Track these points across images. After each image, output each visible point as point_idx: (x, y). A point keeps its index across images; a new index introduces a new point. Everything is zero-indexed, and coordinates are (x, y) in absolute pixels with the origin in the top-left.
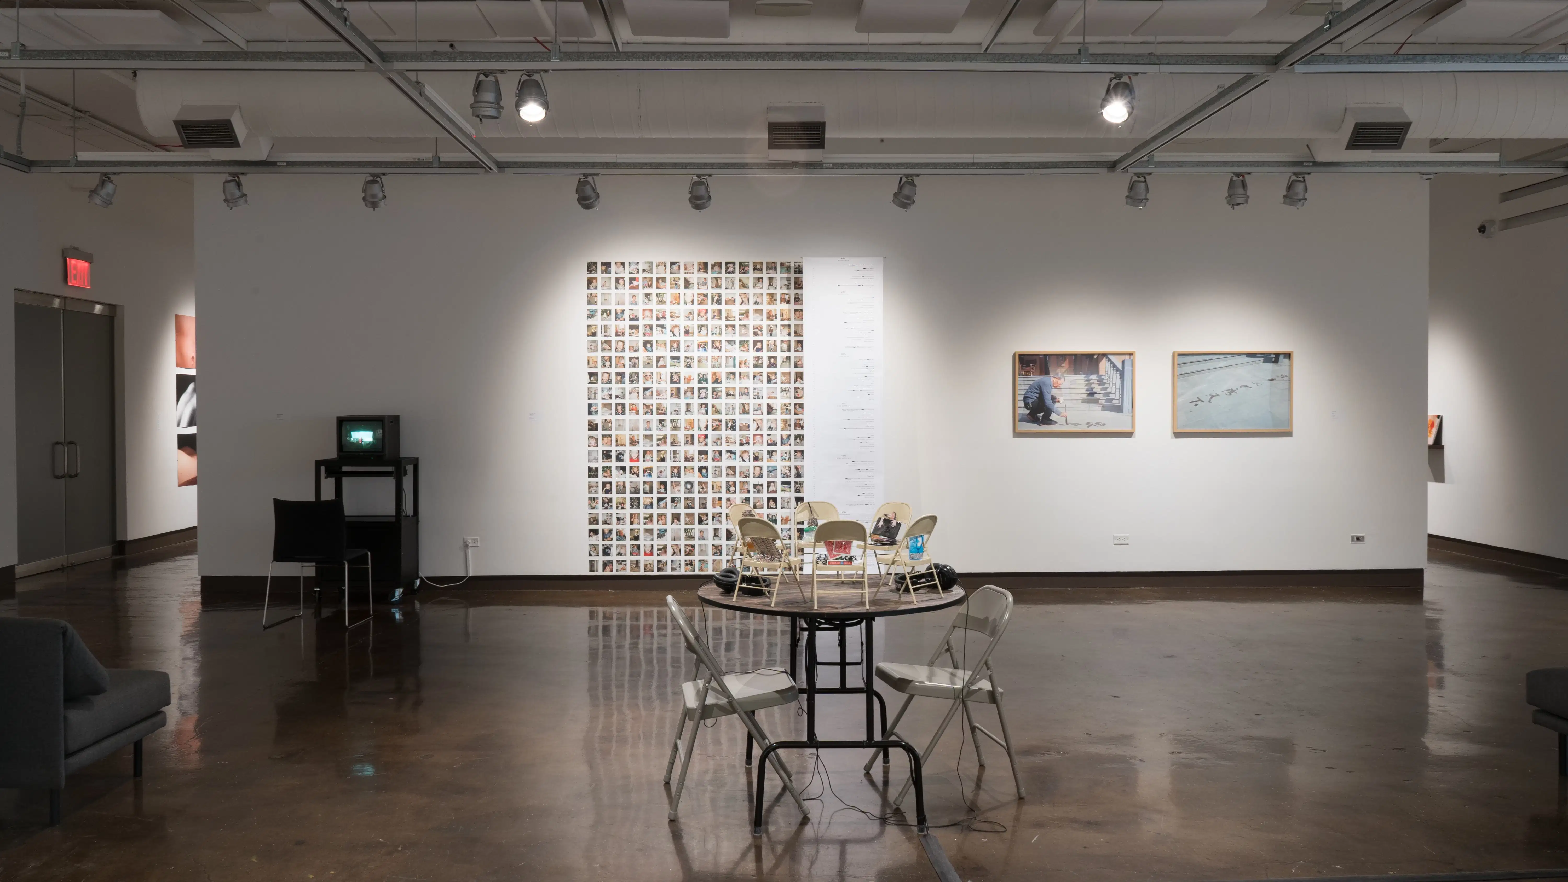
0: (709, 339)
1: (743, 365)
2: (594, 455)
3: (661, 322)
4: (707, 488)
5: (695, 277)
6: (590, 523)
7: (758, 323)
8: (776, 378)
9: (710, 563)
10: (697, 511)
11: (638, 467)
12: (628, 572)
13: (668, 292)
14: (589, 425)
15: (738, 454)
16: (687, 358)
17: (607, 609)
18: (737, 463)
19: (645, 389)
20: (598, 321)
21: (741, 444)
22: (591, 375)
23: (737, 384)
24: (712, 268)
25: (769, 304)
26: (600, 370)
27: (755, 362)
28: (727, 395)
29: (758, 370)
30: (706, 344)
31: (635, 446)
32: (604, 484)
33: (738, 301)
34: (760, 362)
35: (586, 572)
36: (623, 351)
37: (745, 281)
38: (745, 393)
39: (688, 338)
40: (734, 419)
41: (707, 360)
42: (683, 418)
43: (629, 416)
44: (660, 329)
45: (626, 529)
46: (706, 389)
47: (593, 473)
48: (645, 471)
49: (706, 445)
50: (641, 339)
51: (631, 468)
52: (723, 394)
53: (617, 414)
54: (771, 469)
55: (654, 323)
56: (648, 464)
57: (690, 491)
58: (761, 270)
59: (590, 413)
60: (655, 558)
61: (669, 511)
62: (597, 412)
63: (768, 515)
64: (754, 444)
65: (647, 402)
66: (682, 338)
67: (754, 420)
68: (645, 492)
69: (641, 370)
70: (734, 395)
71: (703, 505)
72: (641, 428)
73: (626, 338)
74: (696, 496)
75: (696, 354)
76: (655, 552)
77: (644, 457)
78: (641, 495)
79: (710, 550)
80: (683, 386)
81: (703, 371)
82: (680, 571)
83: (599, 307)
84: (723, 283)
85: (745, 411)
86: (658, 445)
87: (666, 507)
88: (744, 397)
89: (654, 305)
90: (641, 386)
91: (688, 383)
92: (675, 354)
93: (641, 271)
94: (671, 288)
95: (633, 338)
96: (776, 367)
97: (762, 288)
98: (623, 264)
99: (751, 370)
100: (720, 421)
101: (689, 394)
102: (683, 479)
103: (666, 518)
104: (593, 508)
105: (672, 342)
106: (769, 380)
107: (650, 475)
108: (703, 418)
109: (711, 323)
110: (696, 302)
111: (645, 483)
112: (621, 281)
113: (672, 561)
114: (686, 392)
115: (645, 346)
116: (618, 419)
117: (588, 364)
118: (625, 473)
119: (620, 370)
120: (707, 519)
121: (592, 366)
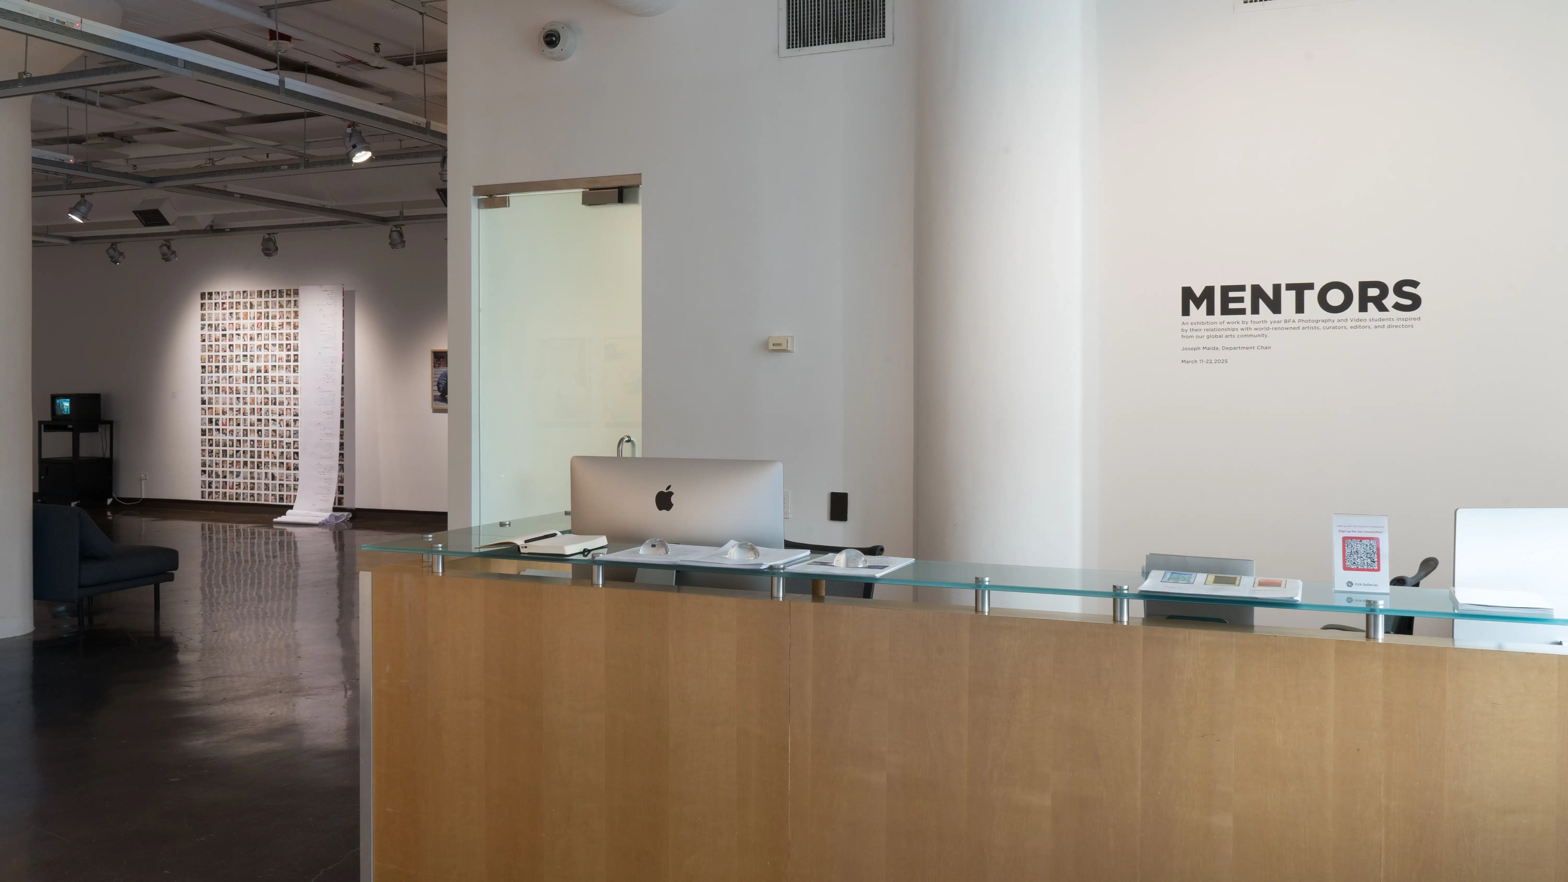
0: (262, 343)
1: (280, 361)
2: (204, 421)
3: (238, 332)
4: (261, 444)
5: (255, 301)
6: (202, 466)
7: (288, 331)
8: (298, 369)
9: (263, 495)
10: (256, 460)
11: (226, 429)
12: (221, 500)
13: (241, 311)
14: (202, 401)
15: (278, 422)
16: (251, 356)
17: (210, 523)
18: (277, 428)
19: (230, 377)
20: (206, 332)
21: (280, 415)
22: (203, 367)
23: (277, 374)
24: (265, 295)
25: (294, 318)
26: (207, 364)
27: (287, 358)
28: (272, 381)
29: (288, 364)
30: (261, 346)
31: (224, 415)
32: (209, 440)
33: (278, 317)
34: (289, 358)
35: (199, 499)
36: (219, 352)
37: (281, 303)
38: (281, 379)
39: (252, 342)
40: (275, 398)
41: (261, 357)
42: (249, 396)
43: (221, 395)
44: (237, 336)
45: (220, 470)
46: (261, 376)
47: (203, 433)
48: (230, 432)
49: (261, 415)
50: (228, 343)
51: (223, 429)
52: (270, 380)
53: (215, 394)
54: (295, 432)
55: (235, 332)
56: (231, 428)
57: (252, 446)
58: (290, 295)
59: (202, 393)
60: (234, 491)
61: (242, 459)
62: (205, 392)
63: (294, 464)
64: (286, 415)
65: (231, 385)
66: (248, 342)
67: (286, 398)
68: (230, 447)
69: (227, 364)
70: (275, 381)
71: (259, 457)
72: (228, 403)
73: (220, 343)
74: (256, 449)
75: (256, 353)
76: (235, 487)
77: (229, 423)
78: (228, 448)
79: (263, 487)
80: (249, 375)
81: (259, 364)
82: (247, 500)
83: (207, 322)
84: (270, 304)
85: (281, 393)
86: (236, 415)
87: (240, 457)
88: (281, 382)
89: (234, 321)
90: (227, 375)
91: (252, 373)
92: (245, 353)
93: (228, 297)
94: (243, 309)
95: (224, 343)
96: (298, 362)
97: (290, 308)
98: (218, 293)
99: (285, 364)
100: (268, 399)
101: (252, 380)
102: (249, 438)
103: (240, 464)
104: (204, 456)
105: (244, 345)
106: (294, 371)
107: (232, 435)
108: (260, 396)
109: (263, 332)
110: (256, 318)
111: (230, 440)
112: (217, 305)
113: (243, 493)
114: (250, 379)
115: (229, 348)
116: (216, 397)
117: (201, 360)
118: (219, 433)
119: (217, 364)
120: (262, 466)
121: (203, 361)
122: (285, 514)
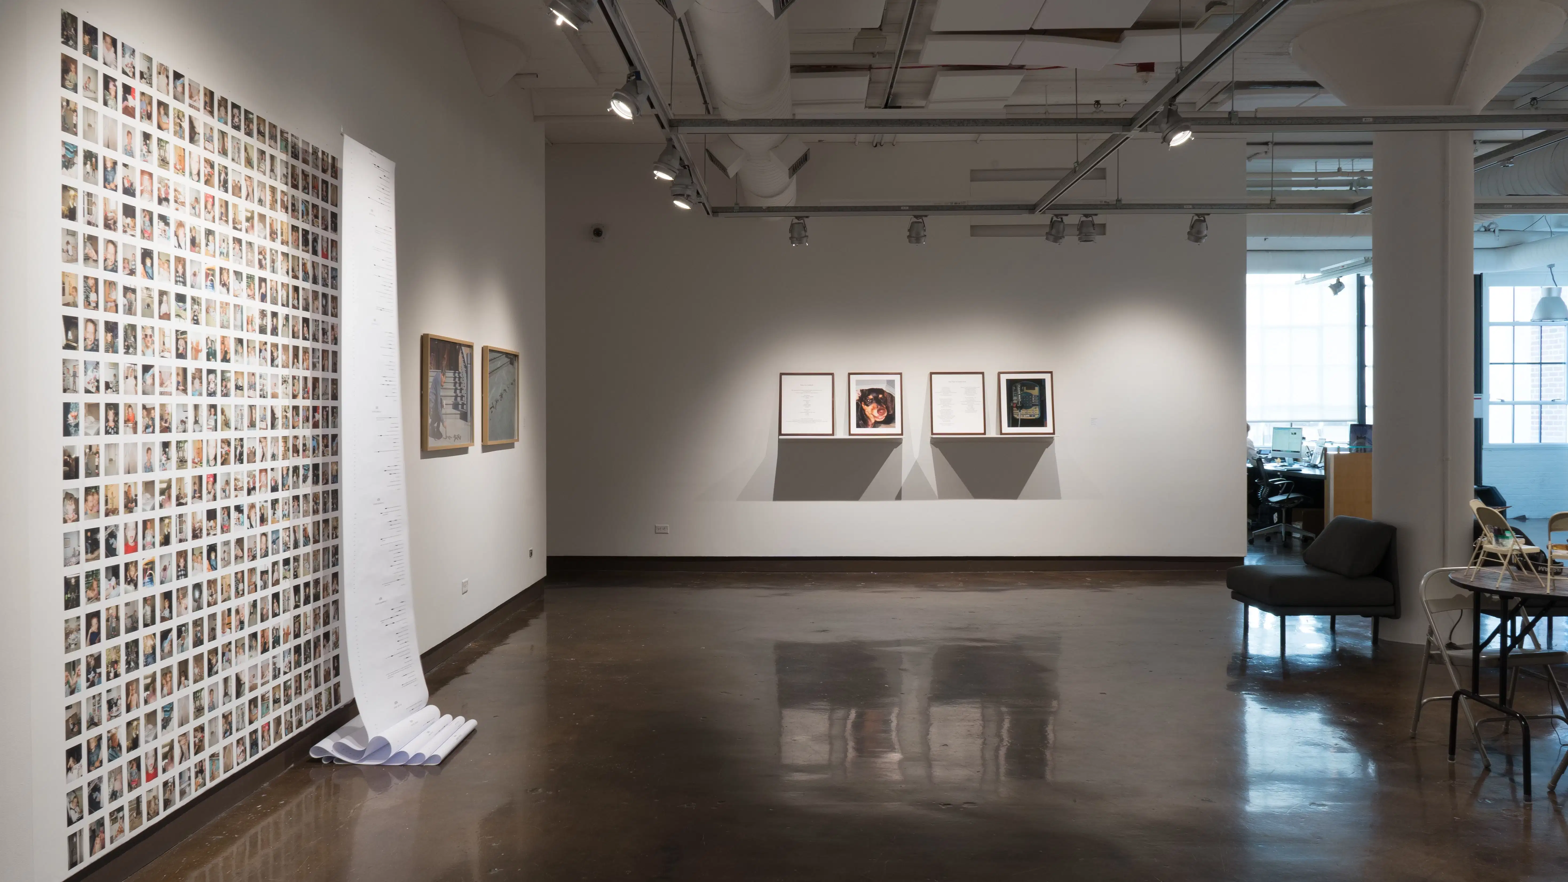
0: (217, 264)
1: (250, 327)
2: (73, 543)
3: (163, 210)
4: (216, 592)
5: (201, 119)
6: (69, 734)
7: (262, 242)
9: (221, 758)
10: (206, 647)
13: (171, 141)
15: (245, 513)
16: (193, 300)
18: (245, 531)
19: (145, 370)
20: (76, 177)
21: (249, 492)
22: (70, 323)
23: (245, 366)
24: (219, 109)
25: (271, 207)
26: (81, 313)
27: (260, 322)
28: (236, 387)
29: (263, 338)
30: (213, 273)
31: (131, 511)
33: (244, 190)
34: (264, 322)
35: (64, 870)
37: (250, 153)
38: (252, 383)
39: (194, 256)
40: (242, 440)
41: (215, 309)
42: (190, 438)
43: (124, 437)
44: (162, 225)
45: (118, 725)
46: (215, 373)
47: (71, 593)
48: (144, 572)
49: (215, 498)
52: (232, 386)
53: (107, 432)
54: (274, 537)
55: (155, 208)
56: (148, 555)
57: (199, 605)
58: (264, 136)
59: (67, 432)
60: (160, 782)
61: (175, 660)
62: (77, 425)
64: (260, 489)
65: (149, 400)
66: (188, 255)
67: (260, 441)
68: (145, 625)
69: (139, 321)
70: (242, 389)
71: (212, 633)
74: (205, 613)
75: (203, 293)
76: (160, 765)
77: (144, 538)
78: (140, 633)
79: (220, 729)
80: (190, 365)
81: (211, 332)
83: (80, 143)
84: (229, 146)
85: (252, 423)
86: (161, 506)
87: (171, 652)
88: (251, 392)
89: (154, 165)
91: (196, 358)
92: (181, 289)
95: (128, 239)
97: (265, 173)
99: (257, 338)
100: (229, 444)
102: (190, 580)
103: (171, 677)
105: (177, 260)
106: (272, 360)
107: (151, 579)
108: (212, 438)
109: (218, 229)
110: (202, 177)
111: (145, 601)
113: (180, 776)
114: (193, 379)
115: (143, 262)
116: (108, 446)
117: (64, 294)
118: (118, 583)
119: (112, 317)
120: (217, 662)
121: (69, 299)
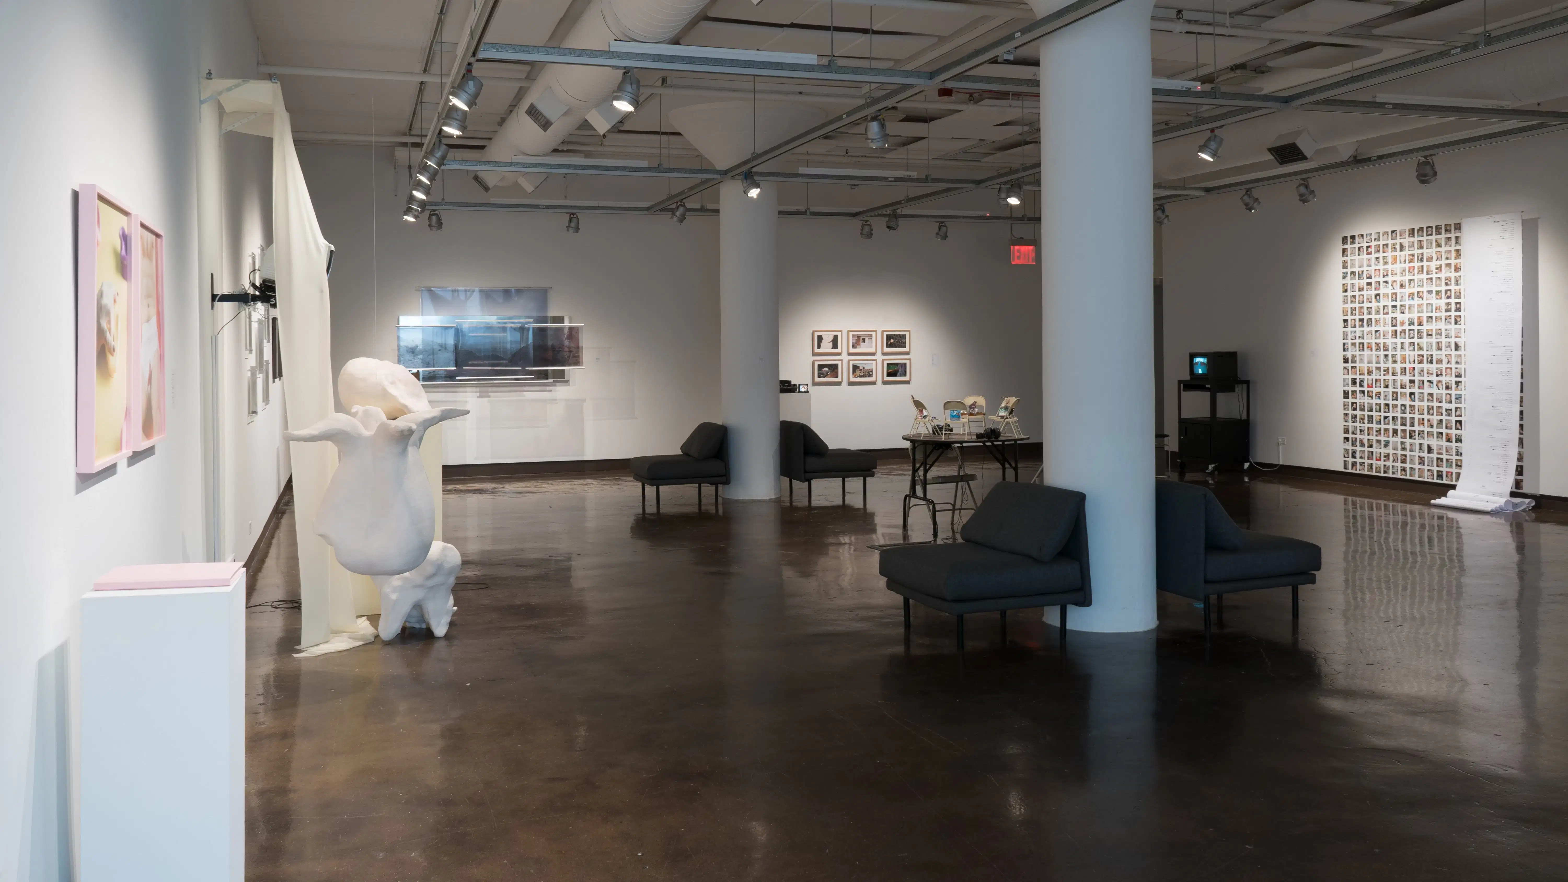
0: (1415, 290)
1: (1438, 311)
2: (1347, 381)
3: (1385, 279)
4: (1415, 410)
5: (1407, 241)
6: (1345, 433)
7: (1448, 275)
8: (1461, 320)
9: (1417, 470)
10: (1408, 428)
11: (1372, 391)
12: (1366, 472)
13: (1390, 254)
14: (1344, 359)
15: (1435, 383)
16: (1401, 306)
17: (1354, 498)
18: (1434, 390)
19: (1376, 331)
20: (1348, 281)
21: (1437, 376)
22: (1345, 321)
23: (1434, 326)
24: (1418, 233)
25: (1456, 258)
26: (1349, 317)
27: (1446, 308)
28: (1428, 335)
29: (1448, 314)
30: (1413, 294)
31: (1370, 375)
32: (1353, 403)
33: (1435, 258)
34: (1449, 307)
35: (1342, 469)
36: (1363, 303)
37: (1439, 241)
38: (1439, 333)
39: (1403, 290)
40: (1432, 355)
41: (1414, 307)
42: (1399, 353)
43: (1367, 352)
44: (1385, 284)
45: (1365, 438)
46: (1413, 330)
47: (1346, 395)
48: (1376, 395)
49: (1414, 376)
50: (1374, 292)
51: (1368, 392)
52: (1425, 334)
53: (1359, 351)
54: (1457, 396)
55: (1381, 279)
56: (1378, 390)
57: (1404, 412)
58: (1450, 231)
59: (1344, 350)
60: (1382, 463)
61: (1391, 427)
62: (1348, 349)
63: (1456, 435)
64: (1446, 375)
65: (1378, 341)
66: (1398, 290)
67: (1446, 356)
68: (1376, 412)
69: (1373, 317)
70: (1431, 335)
71: (1412, 424)
72: (1374, 361)
73: (1365, 293)
74: (1408, 416)
75: (1407, 303)
76: (1383, 458)
77: (1376, 384)
78: (1374, 413)
79: (1417, 460)
80: (1399, 328)
81: (1411, 316)
82: (1398, 475)
83: (1349, 270)
84: (1425, 244)
85: (1439, 349)
86: (1384, 375)
87: (1388, 424)
88: (1438, 336)
89: (1381, 266)
90: (1373, 329)
91: (1402, 326)
92: (1394, 303)
93: (1373, 240)
94: (1392, 252)
95: (1369, 292)
96: (1460, 311)
97: (1451, 246)
98: (1362, 236)
99: (1444, 314)
100: (1423, 356)
101: (1403, 334)
102: (1399, 402)
103: (1389, 432)
104: (1346, 422)
105: (1393, 294)
106: (1456, 323)
107: (1379, 398)
108: (1412, 353)
109: (1416, 277)
110: (1407, 261)
111: (1376, 404)
112: (1361, 249)
113: (1393, 466)
114: (1401, 333)
115: (1376, 298)
116: (1360, 355)
117: (1343, 313)
118: (1364, 396)
119: (1361, 317)
120: (1415, 435)
121: (1345, 314)
122: (1445, 496)
